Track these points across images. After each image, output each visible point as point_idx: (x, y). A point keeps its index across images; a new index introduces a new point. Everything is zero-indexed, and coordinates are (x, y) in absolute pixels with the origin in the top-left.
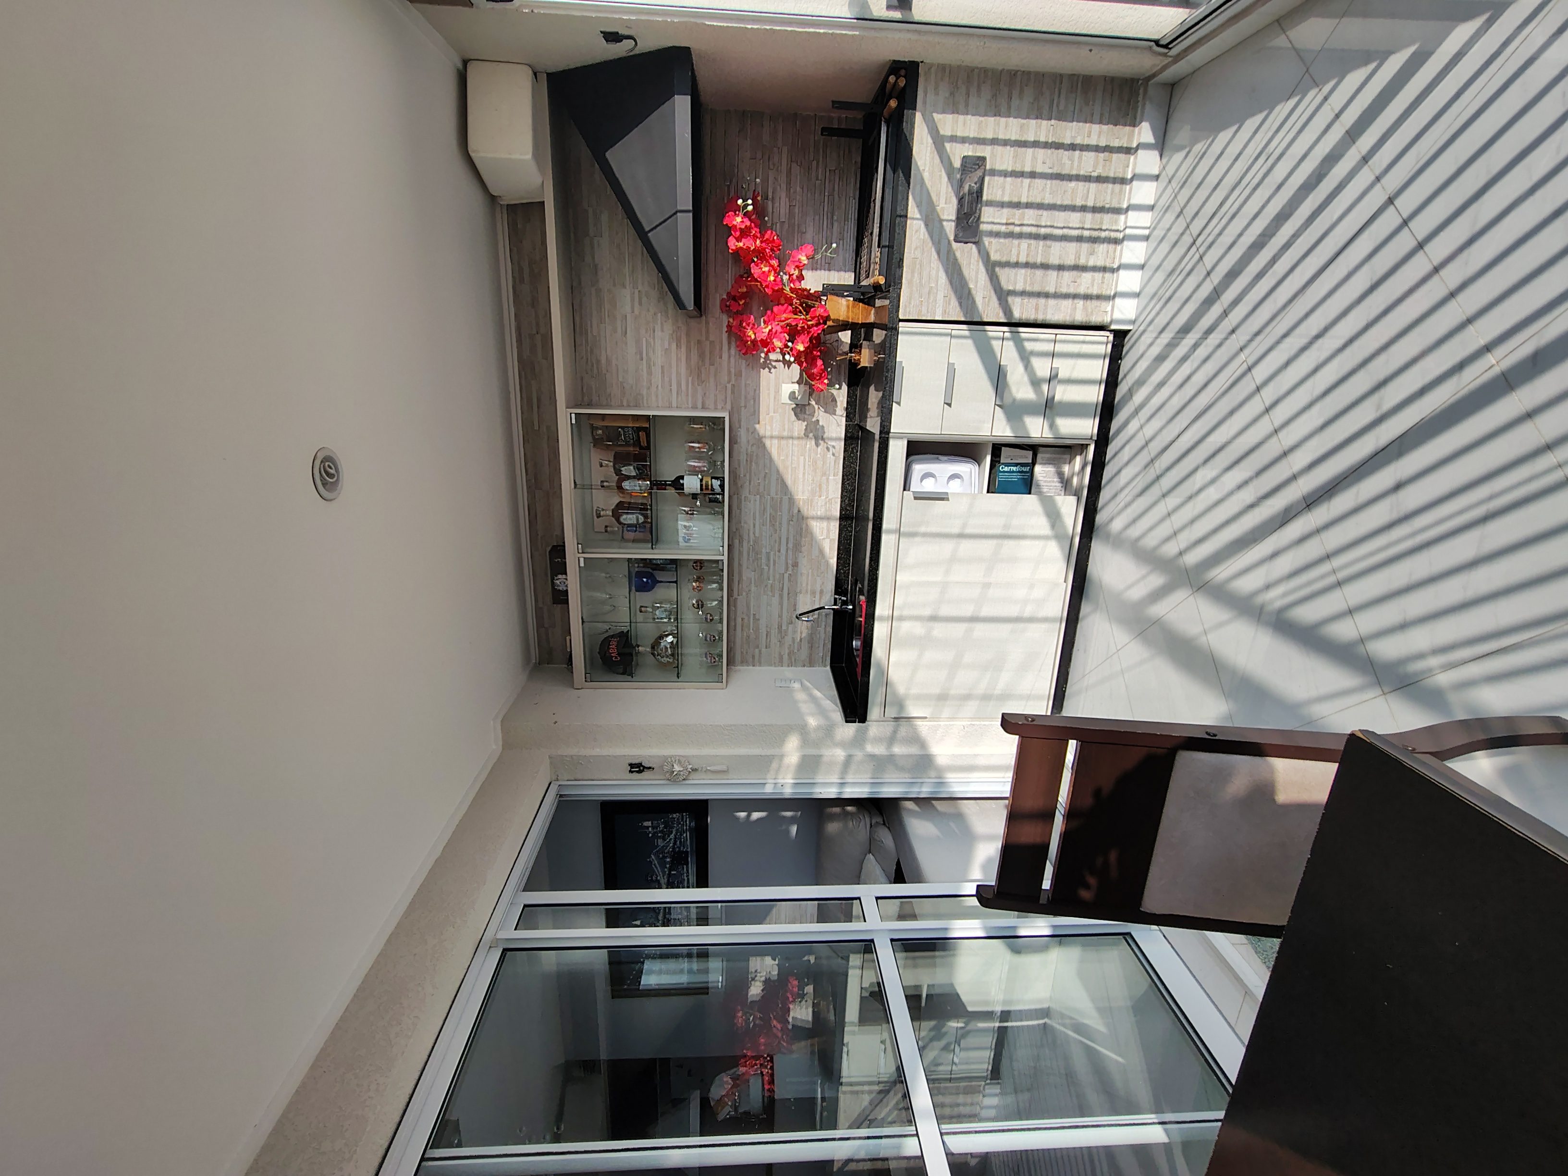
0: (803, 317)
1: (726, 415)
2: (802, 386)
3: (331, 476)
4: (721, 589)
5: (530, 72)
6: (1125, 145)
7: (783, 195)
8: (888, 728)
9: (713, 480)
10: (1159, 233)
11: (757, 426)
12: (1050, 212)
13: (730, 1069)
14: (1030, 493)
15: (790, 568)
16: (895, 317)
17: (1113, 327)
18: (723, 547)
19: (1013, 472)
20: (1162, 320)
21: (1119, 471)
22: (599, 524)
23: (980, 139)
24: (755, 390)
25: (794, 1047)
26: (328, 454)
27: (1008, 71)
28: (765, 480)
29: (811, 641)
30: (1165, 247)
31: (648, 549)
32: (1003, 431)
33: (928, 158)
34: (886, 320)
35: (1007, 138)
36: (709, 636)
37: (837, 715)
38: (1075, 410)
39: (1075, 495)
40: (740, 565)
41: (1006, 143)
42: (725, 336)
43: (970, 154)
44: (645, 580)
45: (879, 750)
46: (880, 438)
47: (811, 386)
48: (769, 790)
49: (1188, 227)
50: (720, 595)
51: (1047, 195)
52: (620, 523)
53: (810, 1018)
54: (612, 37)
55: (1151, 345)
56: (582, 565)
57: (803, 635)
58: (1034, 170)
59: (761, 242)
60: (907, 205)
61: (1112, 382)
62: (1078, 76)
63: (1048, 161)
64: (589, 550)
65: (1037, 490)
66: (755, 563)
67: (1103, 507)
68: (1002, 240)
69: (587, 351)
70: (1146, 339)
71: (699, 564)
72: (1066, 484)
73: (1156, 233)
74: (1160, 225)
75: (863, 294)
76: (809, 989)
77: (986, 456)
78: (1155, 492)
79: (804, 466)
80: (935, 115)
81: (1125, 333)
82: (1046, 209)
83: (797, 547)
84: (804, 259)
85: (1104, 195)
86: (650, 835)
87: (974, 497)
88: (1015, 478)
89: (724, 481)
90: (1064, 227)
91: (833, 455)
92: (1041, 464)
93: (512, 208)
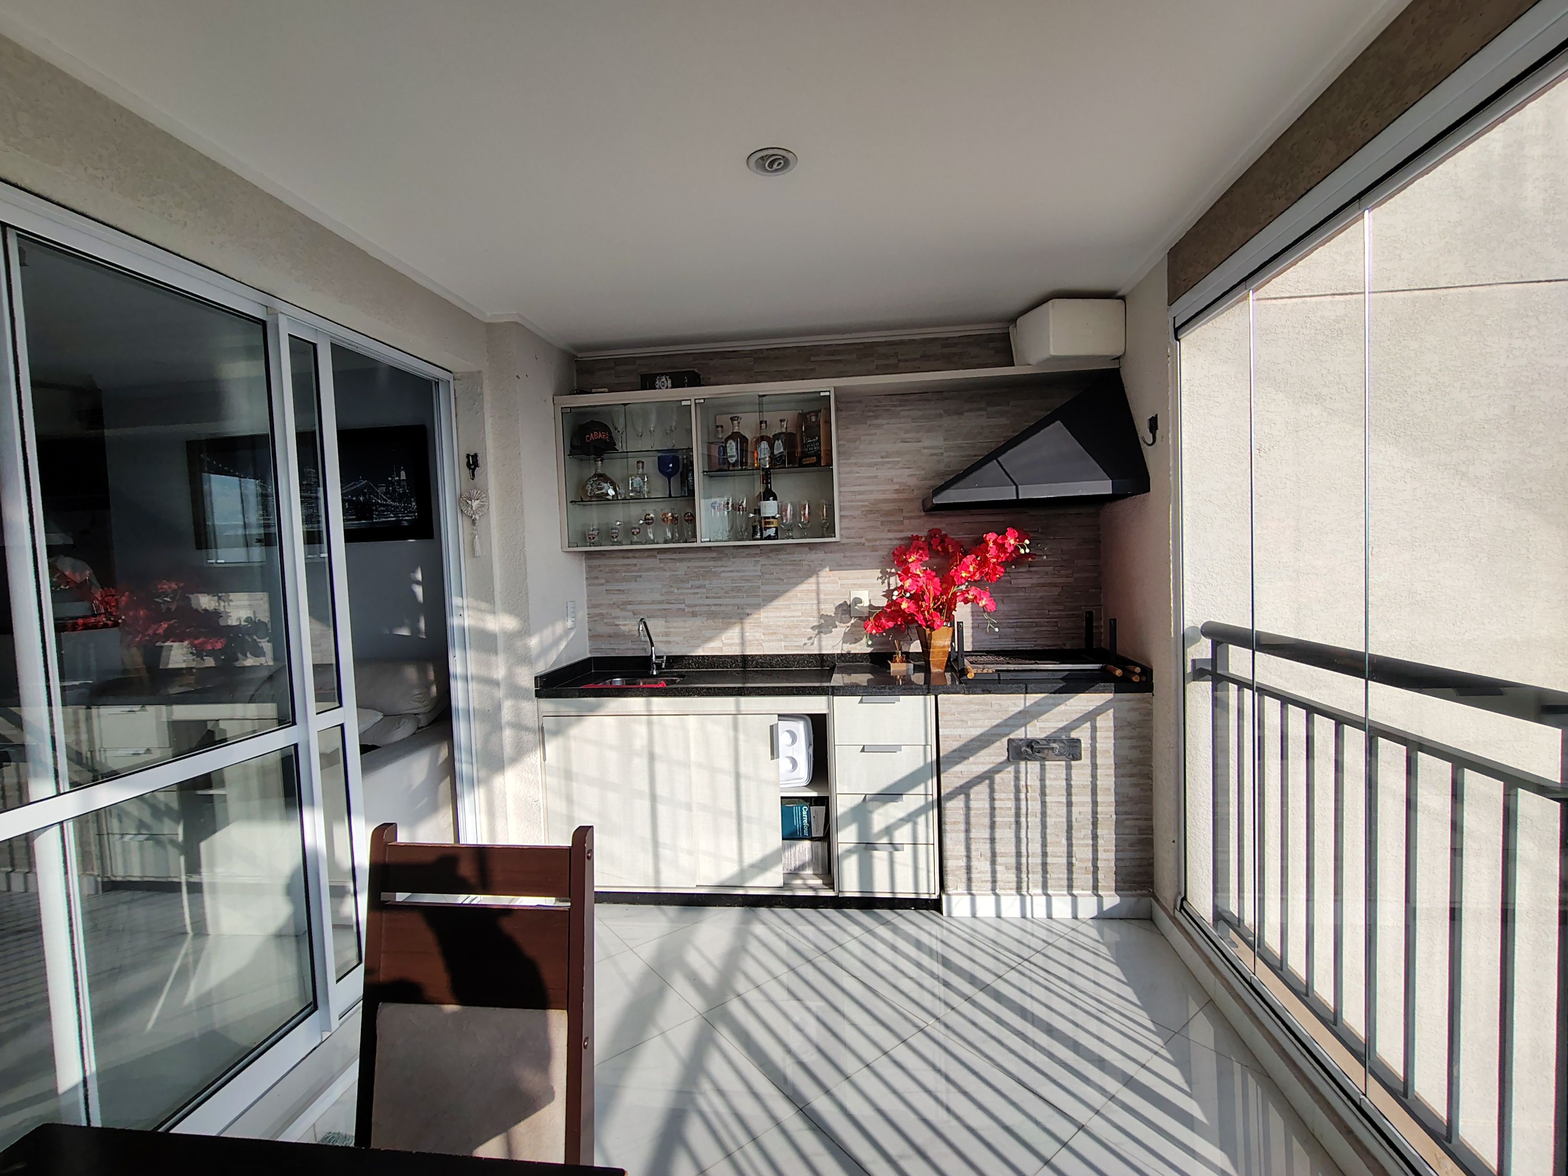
0: (932, 605)
1: (837, 538)
2: (868, 609)
3: (771, 164)
4: (666, 542)
5: (1118, 354)
6: (1099, 884)
7: (1034, 581)
8: (531, 721)
9: (774, 529)
10: (1029, 926)
11: (827, 569)
12: (1039, 824)
13: (98, 580)
14: (783, 839)
15: (690, 610)
16: (939, 691)
17: (944, 897)
18: (710, 541)
19: (802, 820)
20: (953, 941)
21: (811, 923)
22: (724, 420)
23: (1096, 753)
24: (861, 565)
25: (134, 650)
26: (791, 162)
27: (1152, 771)
28: (776, 579)
29: (617, 636)
30: (1018, 934)
31: (703, 467)
32: (842, 804)
33: (1076, 708)
34: (933, 682)
35: (1098, 777)
36: (617, 531)
37: (543, 667)
38: (866, 872)
39: (784, 884)
40: (690, 560)
41: (1094, 776)
42: (909, 534)
43: (1083, 745)
44: (671, 465)
45: (507, 714)
46: (828, 687)
47: (868, 618)
48: (455, 601)
49: (1038, 952)
50: (659, 541)
51: (1053, 820)
52: (727, 440)
53: (170, 666)
54: (1153, 424)
55: (930, 934)
56: (684, 403)
57: (622, 628)
58: (1074, 805)
59: (994, 563)
60: (1036, 693)
61: (894, 904)
62: (1152, 834)
63: (1082, 816)
64: (698, 408)
65: (786, 846)
66: (694, 575)
67: (773, 912)
68: (1012, 783)
69: (885, 406)
70: (935, 929)
71: (690, 518)
72: (794, 873)
73: (1029, 924)
74: (1035, 927)
75: (956, 660)
76: (210, 662)
77: (815, 791)
78: (795, 961)
79: (792, 617)
80: (1112, 710)
81: (940, 910)
82: (1041, 820)
83: (712, 615)
84: (982, 603)
85: (1057, 874)
86: (390, 479)
87: (777, 783)
88: (797, 823)
89: (775, 539)
90: (1027, 839)
91: (805, 644)
92: (812, 846)
93: (1006, 338)
